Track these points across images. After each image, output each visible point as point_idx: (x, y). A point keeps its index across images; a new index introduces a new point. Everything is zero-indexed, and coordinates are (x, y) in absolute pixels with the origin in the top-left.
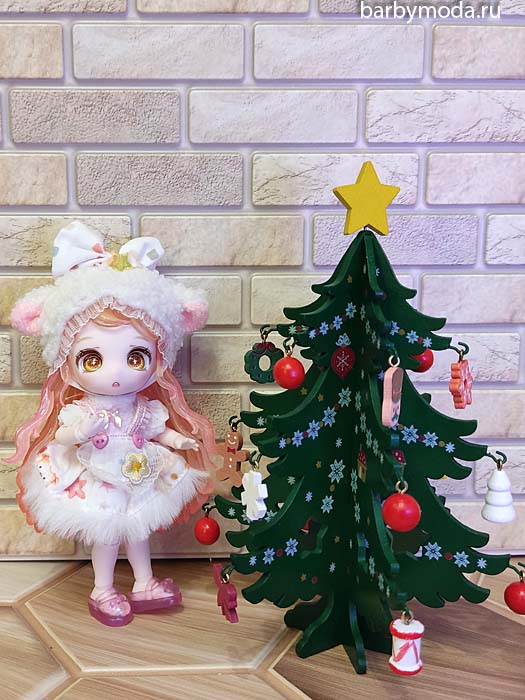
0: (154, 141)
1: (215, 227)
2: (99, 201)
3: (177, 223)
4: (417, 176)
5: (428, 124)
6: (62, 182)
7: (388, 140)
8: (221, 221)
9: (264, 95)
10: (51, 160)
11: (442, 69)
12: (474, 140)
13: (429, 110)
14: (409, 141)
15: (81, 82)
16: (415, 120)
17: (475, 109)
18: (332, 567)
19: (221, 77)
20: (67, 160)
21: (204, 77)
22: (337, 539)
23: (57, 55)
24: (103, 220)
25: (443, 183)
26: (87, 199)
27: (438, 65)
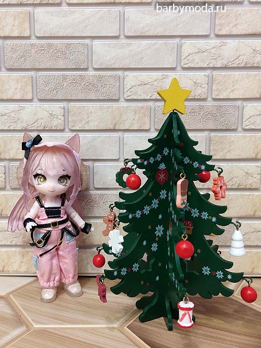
0: (75, 67)
1: (105, 110)
2: (48, 97)
3: (87, 108)
4: (208, 84)
5: (213, 58)
6: (30, 88)
7: (192, 66)
8: (109, 107)
9: (130, 44)
10: (24, 77)
11: (220, 30)
12: (236, 66)
13: (213, 51)
14: (203, 66)
15: (39, 38)
16: (206, 56)
17: (237, 50)
18: (157, 278)
19: (108, 35)
20: (32, 77)
21: (100, 35)
22: (160, 264)
23: (27, 25)
24: (50, 106)
25: (221, 87)
26: (43, 96)
27: (217, 28)
